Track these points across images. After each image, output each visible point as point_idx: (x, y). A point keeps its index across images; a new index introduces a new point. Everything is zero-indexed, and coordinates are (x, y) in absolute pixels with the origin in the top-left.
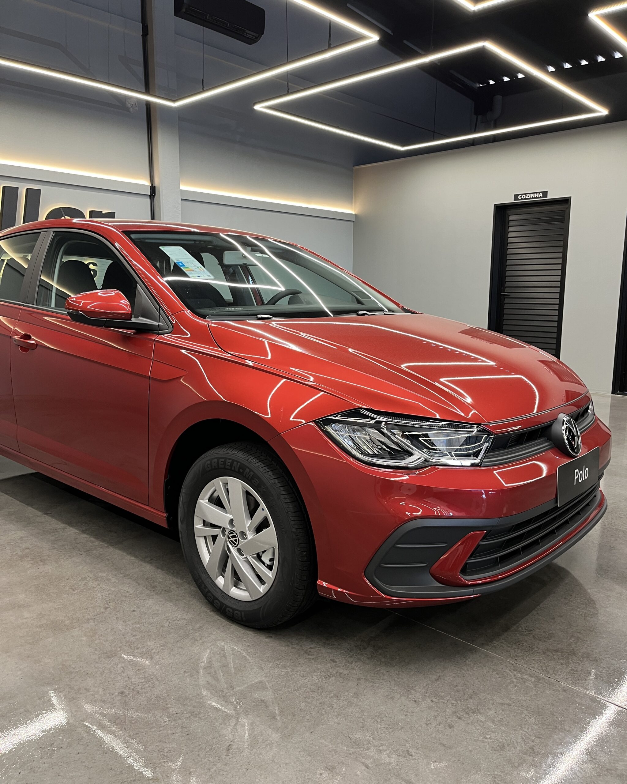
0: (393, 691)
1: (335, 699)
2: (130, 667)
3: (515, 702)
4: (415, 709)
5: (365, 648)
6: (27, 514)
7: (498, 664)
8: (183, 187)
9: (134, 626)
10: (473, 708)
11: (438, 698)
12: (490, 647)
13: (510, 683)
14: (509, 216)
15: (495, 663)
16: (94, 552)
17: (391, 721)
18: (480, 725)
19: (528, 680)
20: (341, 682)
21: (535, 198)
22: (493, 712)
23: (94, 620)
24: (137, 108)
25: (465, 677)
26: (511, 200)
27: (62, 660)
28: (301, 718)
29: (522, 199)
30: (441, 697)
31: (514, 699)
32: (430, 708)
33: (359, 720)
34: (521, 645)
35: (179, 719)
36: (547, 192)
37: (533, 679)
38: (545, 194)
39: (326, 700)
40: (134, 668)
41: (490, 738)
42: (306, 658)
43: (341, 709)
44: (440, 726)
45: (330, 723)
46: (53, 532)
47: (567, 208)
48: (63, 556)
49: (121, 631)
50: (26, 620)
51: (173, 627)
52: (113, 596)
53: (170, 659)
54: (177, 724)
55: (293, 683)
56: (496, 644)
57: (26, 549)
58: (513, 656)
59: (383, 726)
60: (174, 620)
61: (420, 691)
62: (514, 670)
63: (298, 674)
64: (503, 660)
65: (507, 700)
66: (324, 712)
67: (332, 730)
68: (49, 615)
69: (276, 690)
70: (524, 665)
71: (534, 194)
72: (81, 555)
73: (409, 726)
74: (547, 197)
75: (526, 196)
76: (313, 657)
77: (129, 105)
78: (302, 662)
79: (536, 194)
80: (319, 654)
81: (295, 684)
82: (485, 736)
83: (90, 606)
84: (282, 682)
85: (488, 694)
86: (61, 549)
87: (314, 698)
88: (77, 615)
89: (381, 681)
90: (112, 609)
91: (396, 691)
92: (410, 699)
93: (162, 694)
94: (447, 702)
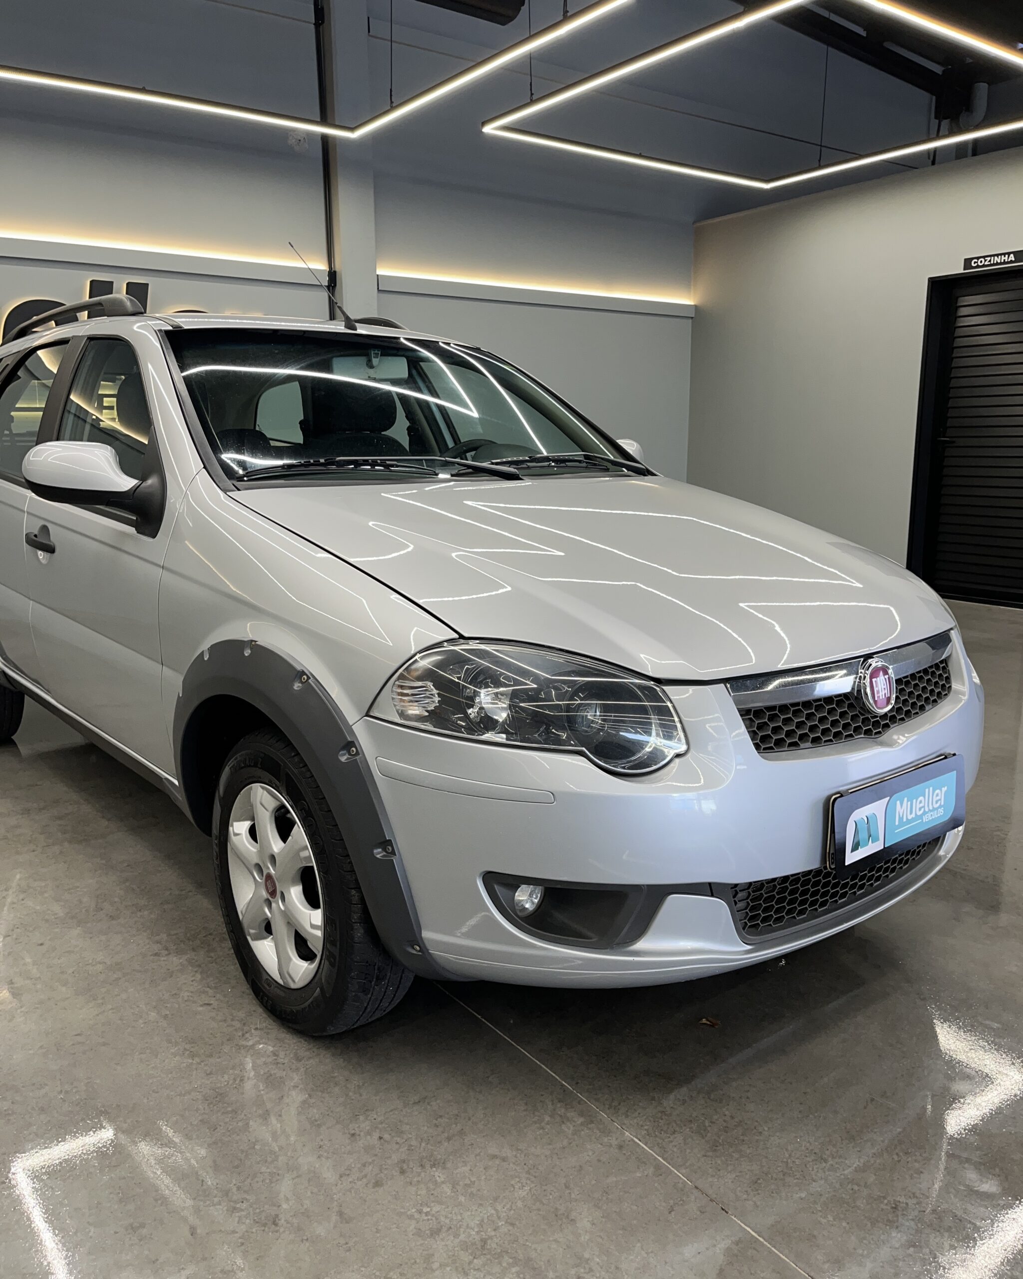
14: (959, 298)
19: (570, 1121)
24: (307, 146)
25: (467, 1104)
26: (957, 269)
29: (978, 266)
32: (368, 1149)
34: (607, 1058)
41: (427, 1214)
44: (360, 1182)
71: (1000, 257)
75: (985, 261)
79: (1003, 256)
89: (325, 1095)
91: (334, 1115)
92: (348, 1129)
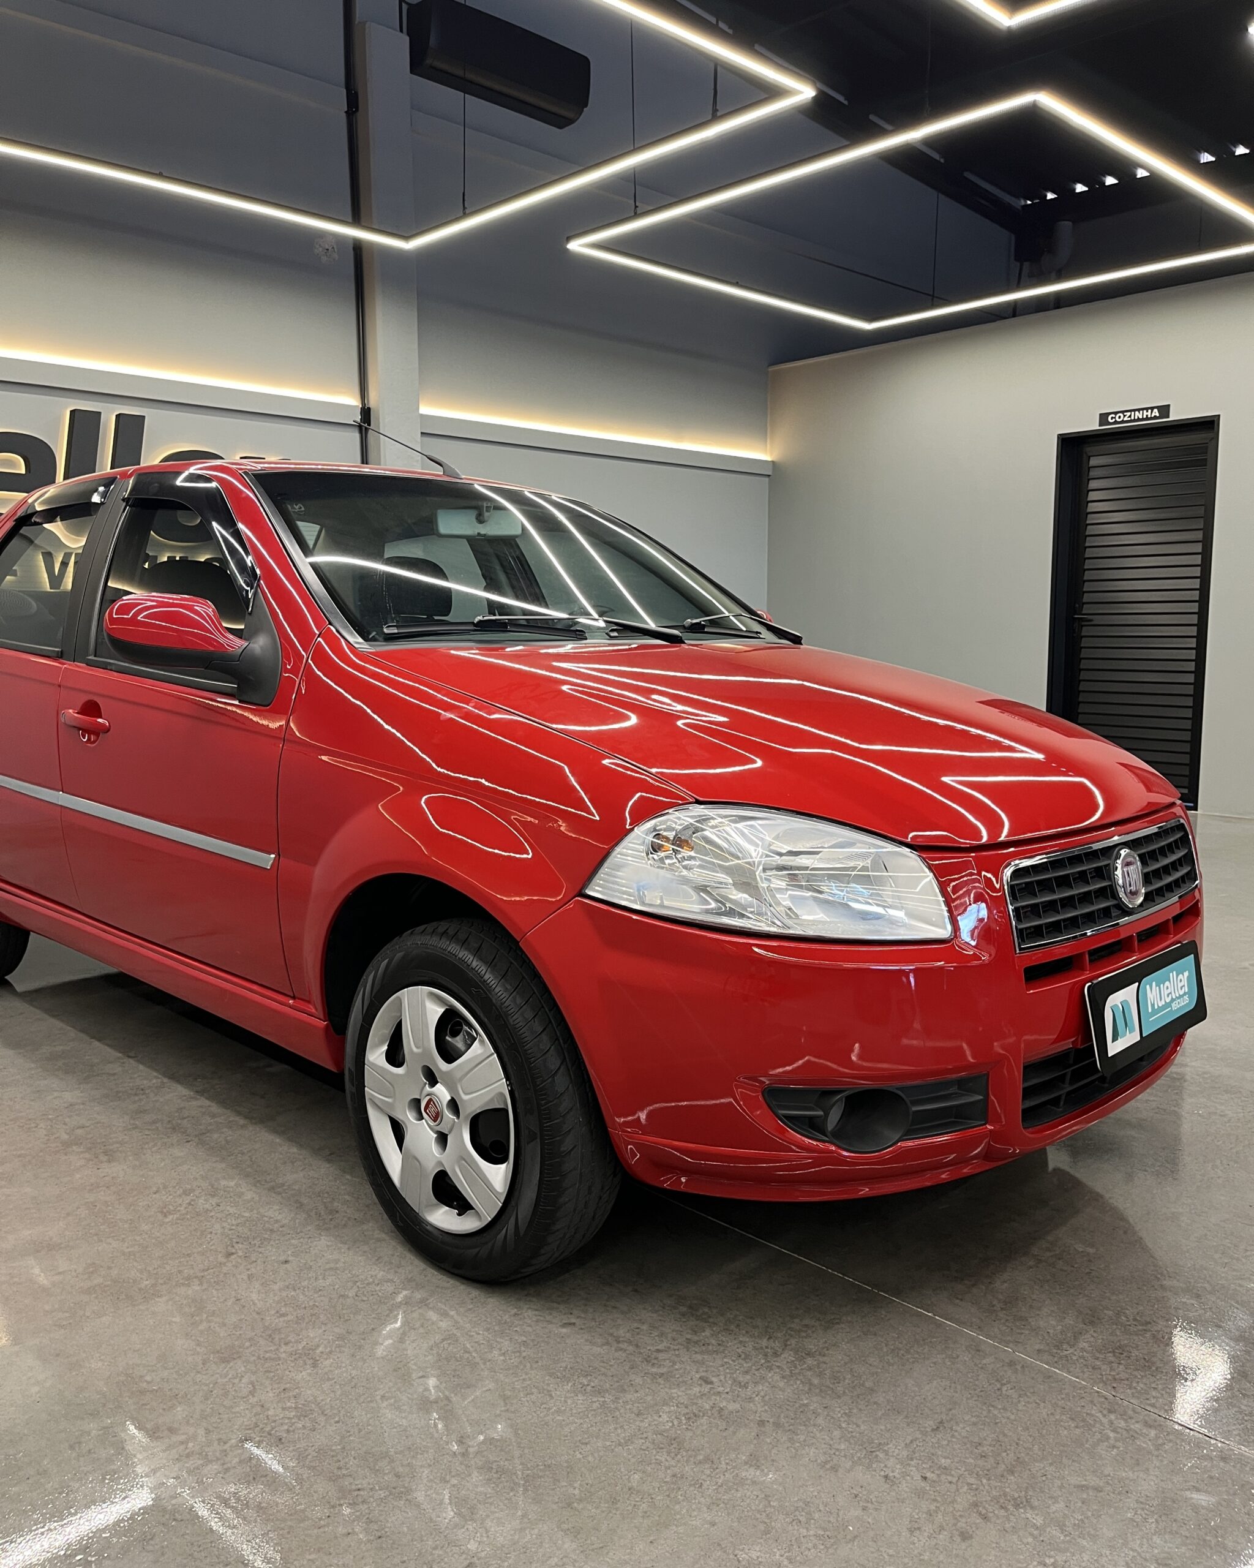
0: (837, 1453)
1: (707, 1466)
2: (267, 1382)
3: (1110, 1482)
4: (885, 1494)
5: (776, 1354)
6: (87, 1057)
7: (1074, 1397)
8: (425, 409)
9: (284, 1294)
10: (1016, 1495)
11: (937, 1472)
12: (1056, 1359)
13: (1100, 1441)
14: (1089, 457)
15: (1068, 1394)
16: (216, 1136)
17: (829, 1522)
18: (1031, 1534)
19: (1141, 1435)
20: (720, 1428)
21: (1143, 419)
22: (1062, 1505)
23: (201, 1279)
24: (336, 256)
25: (999, 1424)
26: (1094, 426)
27: (127, 1364)
28: (630, 1508)
29: (1116, 422)
30: (945, 1468)
31: (1109, 1475)
32: (920, 1494)
33: (758, 1516)
34: (1125, 1354)
35: (363, 1502)
36: (1169, 406)
37: (1153, 1433)
38: (1164, 410)
39: (687, 1468)
40: (276, 1386)
42: (646, 1373)
43: (720, 1490)
44: (941, 1536)
45: (694, 1523)
46: (136, 1095)
47: (1213, 438)
48: (151, 1144)
49: (254, 1304)
50: (61, 1277)
51: (365, 1299)
52: (246, 1231)
53: (354, 1369)
54: (358, 1514)
55: (616, 1429)
56: (1069, 1352)
57: (78, 1128)
58: (1108, 1379)
59: (812, 1533)
60: (368, 1284)
61: (898, 1455)
62: (1110, 1411)
63: (628, 1407)
64: (1085, 1387)
65: (1094, 1478)
66: (681, 1495)
67: (697, 1539)
68: (109, 1268)
69: (578, 1444)
70: (1131, 1401)
71: (1141, 412)
72: (188, 1142)
73: (871, 1533)
74: (1168, 417)
75: (1125, 416)
76: (664, 1370)
77: (321, 249)
78: (638, 1380)
79: (1145, 411)
80: (674, 1363)
81: (619, 1431)
82: (1042, 1559)
83: (195, 1250)
84: (592, 1426)
85: (1051, 1464)
86: (149, 1130)
87: (659, 1463)
88: (168, 1268)
89: (811, 1429)
90: (240, 1257)
91: (842, 1454)
92: (875, 1471)
93: (332, 1446)
94: (957, 1481)
